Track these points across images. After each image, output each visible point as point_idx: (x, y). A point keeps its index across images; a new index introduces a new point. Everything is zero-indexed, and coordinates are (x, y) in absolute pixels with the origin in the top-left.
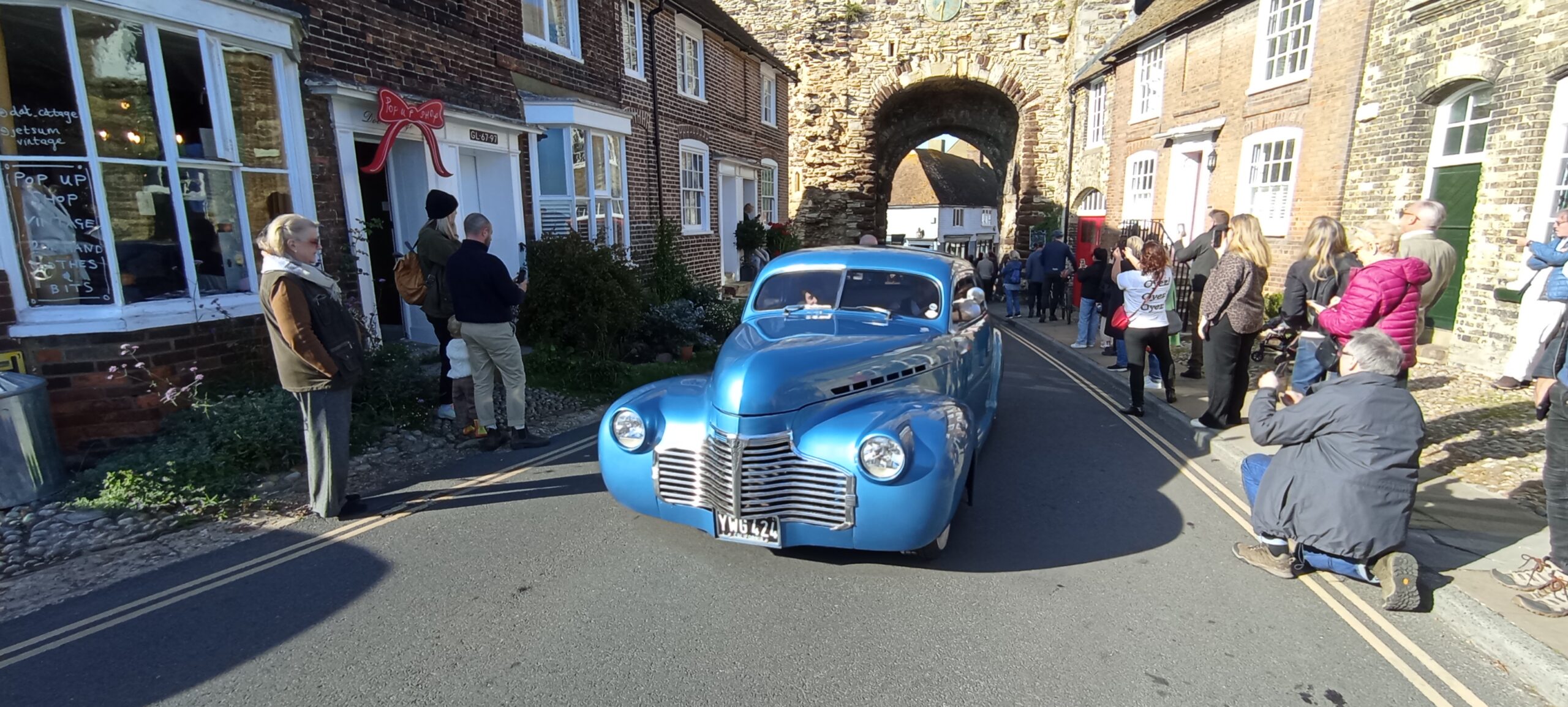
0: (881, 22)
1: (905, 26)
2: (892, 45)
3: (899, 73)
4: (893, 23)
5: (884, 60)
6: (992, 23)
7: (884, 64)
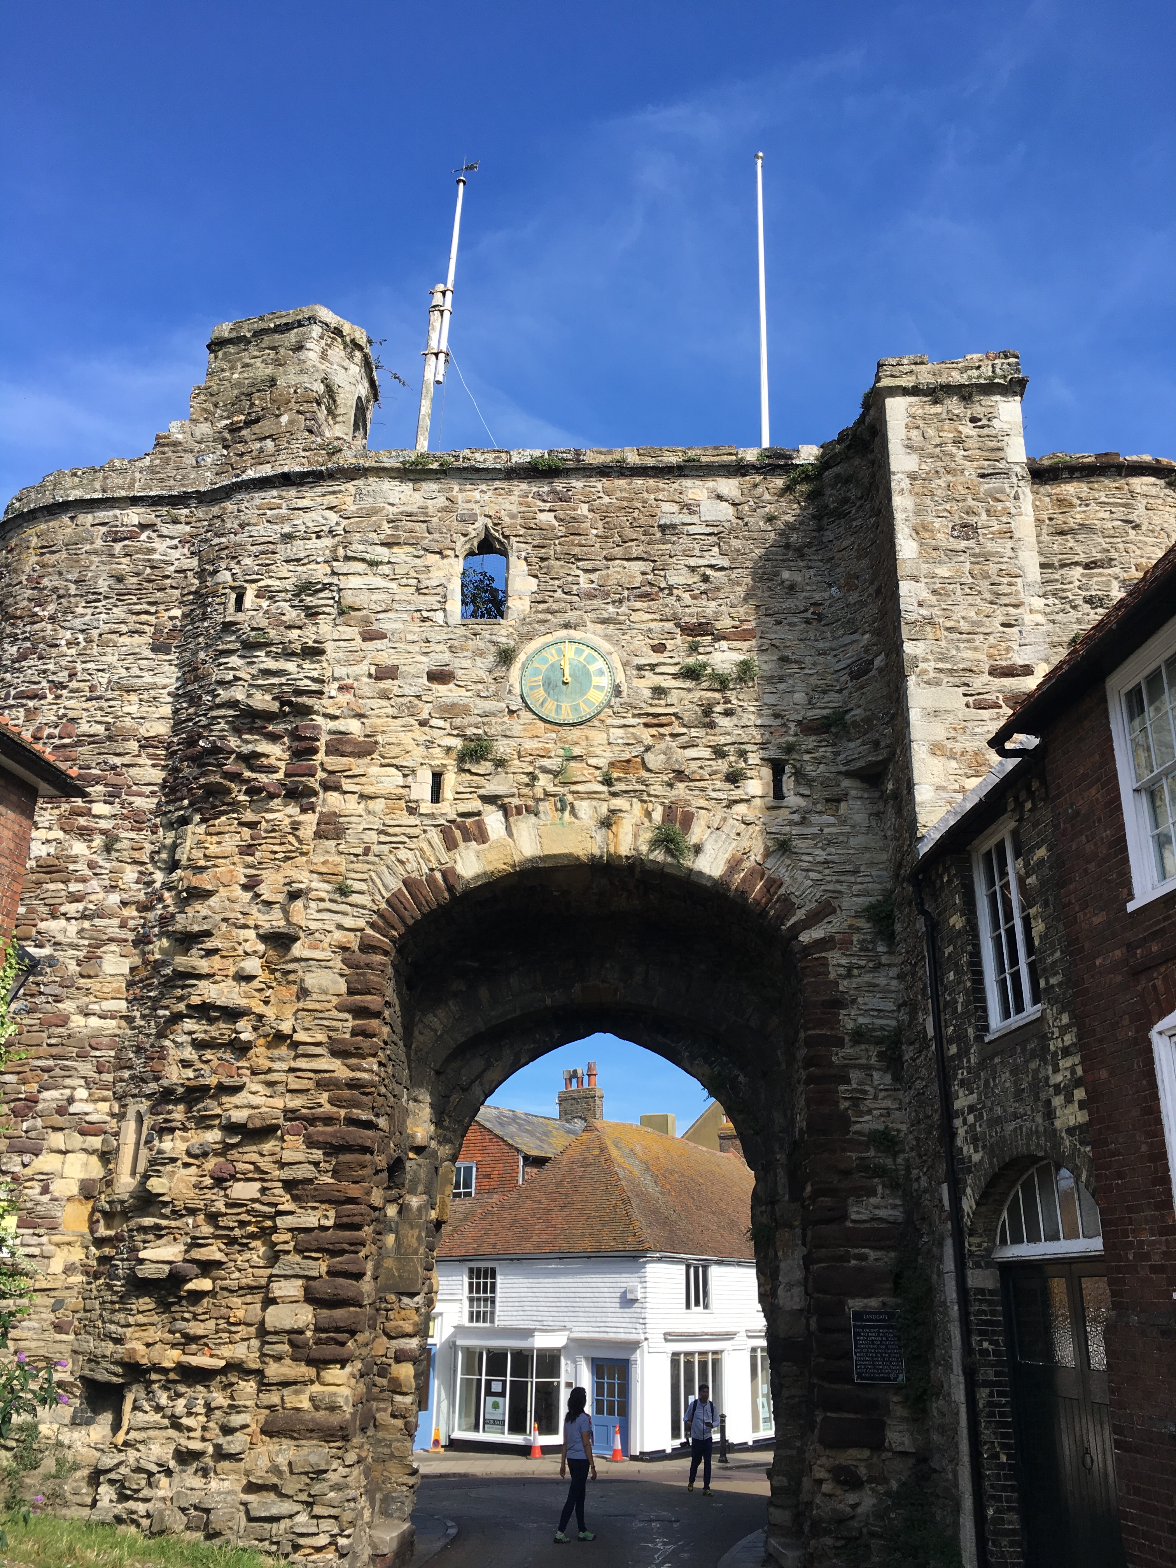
0: (412, 721)
1: (470, 731)
2: (437, 778)
3: (451, 845)
4: (440, 723)
5: (412, 811)
6: (694, 732)
7: (413, 820)
